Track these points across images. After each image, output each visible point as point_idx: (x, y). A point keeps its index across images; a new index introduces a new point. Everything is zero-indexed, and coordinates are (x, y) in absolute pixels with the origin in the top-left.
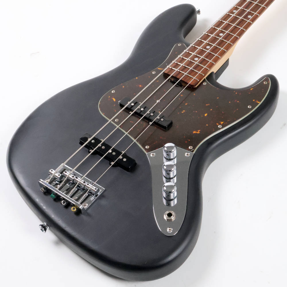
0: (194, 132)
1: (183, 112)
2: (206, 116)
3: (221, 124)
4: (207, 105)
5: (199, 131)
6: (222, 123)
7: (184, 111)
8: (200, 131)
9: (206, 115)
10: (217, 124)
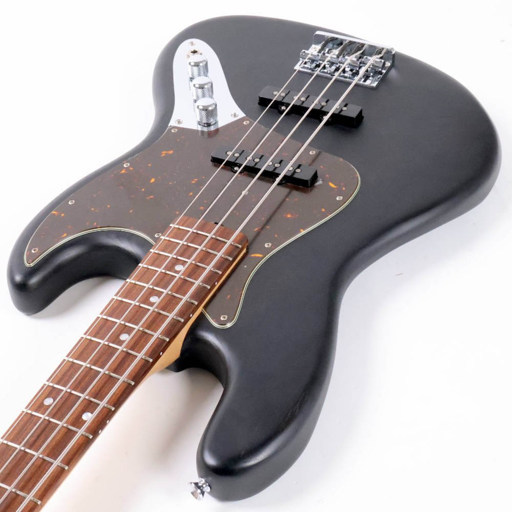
0: (171, 152)
1: (196, 180)
2: (152, 178)
3: (125, 169)
4: (152, 197)
5: (164, 155)
6: (123, 172)
7: (194, 182)
8: (162, 154)
9: (153, 180)
10: (131, 169)
